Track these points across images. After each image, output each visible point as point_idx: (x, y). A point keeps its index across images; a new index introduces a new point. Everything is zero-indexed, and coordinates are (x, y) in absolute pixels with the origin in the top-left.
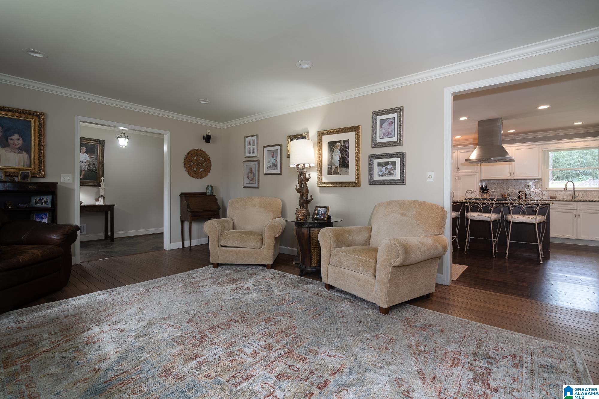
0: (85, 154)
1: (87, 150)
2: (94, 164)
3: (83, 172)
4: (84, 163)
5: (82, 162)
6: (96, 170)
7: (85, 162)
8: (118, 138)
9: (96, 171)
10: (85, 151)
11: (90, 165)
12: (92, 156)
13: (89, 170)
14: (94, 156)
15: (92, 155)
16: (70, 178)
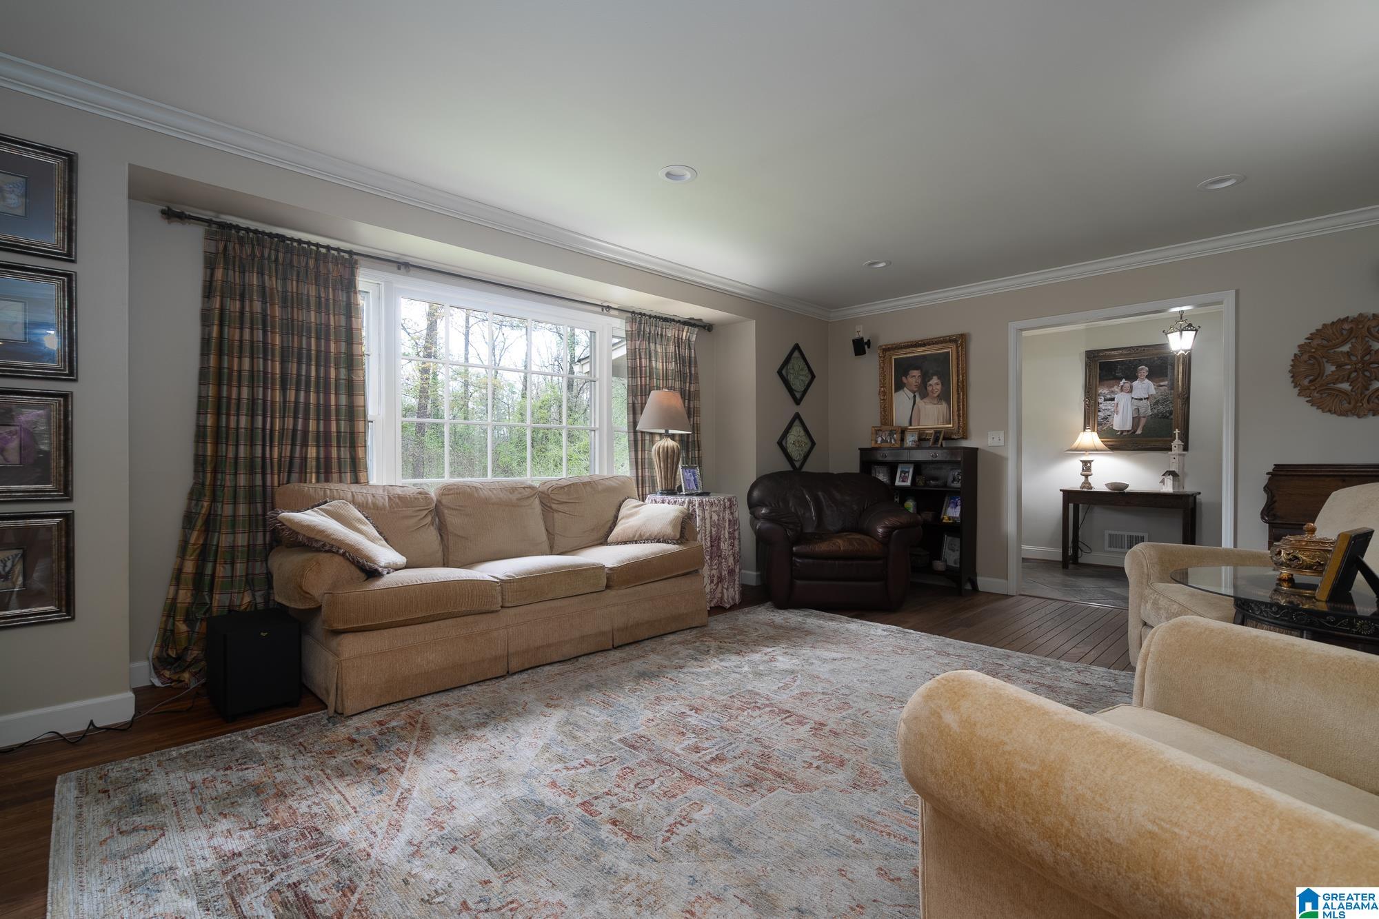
0: (1147, 380)
1: (1150, 371)
2: (1165, 400)
3: (1143, 421)
4: (1145, 401)
5: (1141, 399)
6: (1171, 414)
7: (1147, 398)
8: (1166, 334)
9: (1172, 417)
10: (1146, 374)
11: (1157, 403)
12: (1162, 384)
13: (1154, 416)
14: (1166, 383)
15: (1163, 381)
16: (1002, 438)
